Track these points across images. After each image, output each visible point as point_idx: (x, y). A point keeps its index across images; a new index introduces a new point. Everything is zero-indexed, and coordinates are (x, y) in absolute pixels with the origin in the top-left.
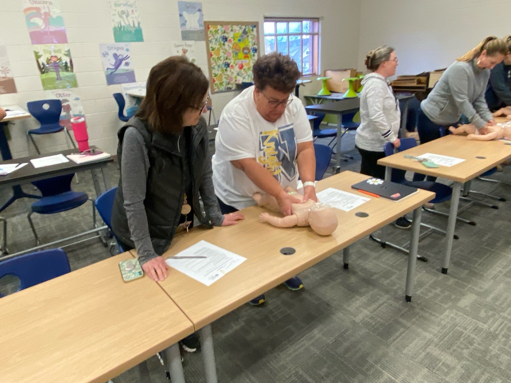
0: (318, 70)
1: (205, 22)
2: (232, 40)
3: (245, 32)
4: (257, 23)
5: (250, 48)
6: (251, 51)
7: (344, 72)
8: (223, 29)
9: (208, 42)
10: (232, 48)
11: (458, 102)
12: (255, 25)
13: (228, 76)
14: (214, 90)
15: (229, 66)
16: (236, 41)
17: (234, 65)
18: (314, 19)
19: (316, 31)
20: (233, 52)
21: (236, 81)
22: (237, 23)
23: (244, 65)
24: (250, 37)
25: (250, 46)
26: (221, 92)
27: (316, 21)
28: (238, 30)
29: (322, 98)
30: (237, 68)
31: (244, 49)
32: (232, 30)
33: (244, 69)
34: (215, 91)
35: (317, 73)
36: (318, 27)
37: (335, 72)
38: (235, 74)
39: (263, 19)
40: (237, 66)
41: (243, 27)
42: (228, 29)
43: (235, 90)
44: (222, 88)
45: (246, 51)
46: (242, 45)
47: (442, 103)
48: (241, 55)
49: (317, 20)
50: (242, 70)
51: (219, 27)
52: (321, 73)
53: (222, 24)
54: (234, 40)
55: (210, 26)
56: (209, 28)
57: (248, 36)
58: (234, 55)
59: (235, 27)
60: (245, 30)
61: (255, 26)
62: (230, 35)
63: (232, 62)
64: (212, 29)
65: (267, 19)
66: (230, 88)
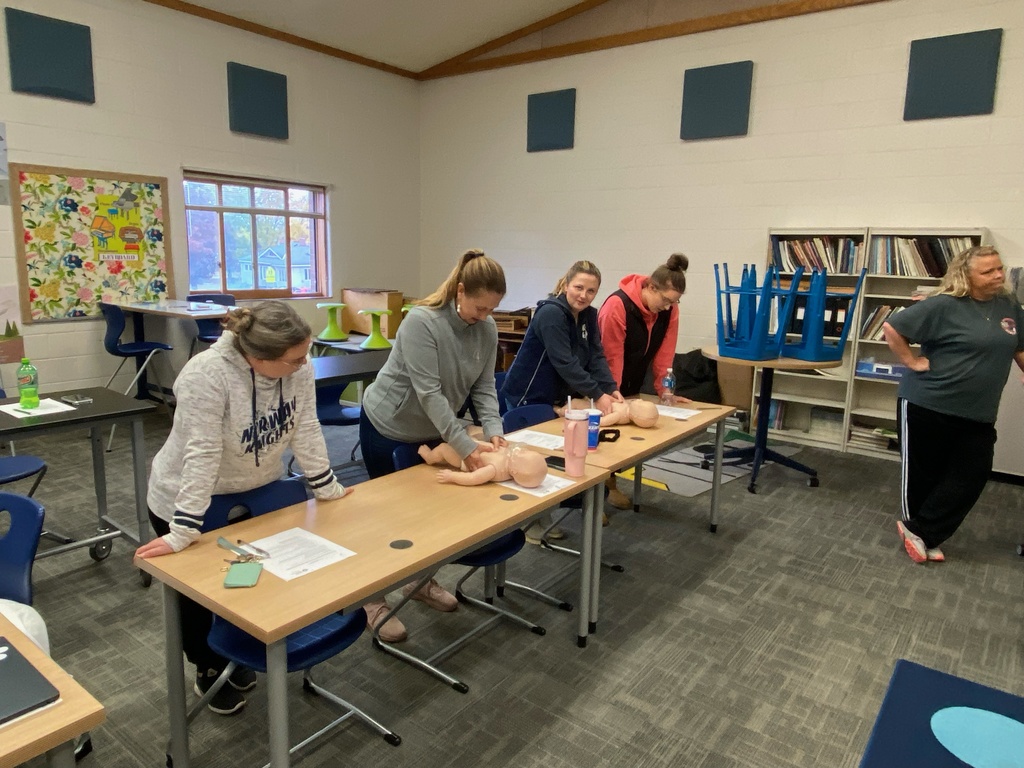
0: (328, 287)
1: (12, 166)
2: (92, 209)
3: (128, 196)
4: (164, 180)
5: (143, 230)
6: (146, 236)
7: (377, 297)
8: (67, 184)
9: (18, 209)
10: (91, 227)
11: (420, 394)
12: (158, 184)
13: (77, 286)
14: (32, 316)
15: (79, 266)
16: (103, 212)
17: (96, 264)
18: (317, 189)
19: (321, 210)
20: (92, 235)
21: (100, 297)
22: (107, 176)
23: (124, 264)
24: (143, 206)
25: (144, 226)
26: (55, 321)
27: (320, 193)
28: (110, 192)
29: (325, 345)
30: (103, 271)
31: (124, 231)
32: (92, 189)
33: (125, 273)
34: (36, 318)
35: (324, 293)
36: (324, 204)
37: (360, 295)
38: (99, 282)
39: (181, 175)
40: (105, 265)
41: (125, 185)
42: (81, 184)
43: (96, 319)
44: (61, 312)
45: (129, 236)
46: (119, 223)
47: (398, 393)
48: (116, 243)
49: (321, 190)
50: (119, 276)
51: (54, 179)
52: (333, 293)
53: (62, 173)
54: (97, 209)
55: (26, 175)
56: (22, 178)
57: (137, 205)
58: (96, 240)
59: (99, 183)
60: (128, 191)
61: (157, 187)
62: (86, 199)
63: (89, 255)
64: (30, 180)
65: (191, 174)
66: (82, 314)
